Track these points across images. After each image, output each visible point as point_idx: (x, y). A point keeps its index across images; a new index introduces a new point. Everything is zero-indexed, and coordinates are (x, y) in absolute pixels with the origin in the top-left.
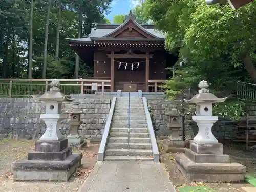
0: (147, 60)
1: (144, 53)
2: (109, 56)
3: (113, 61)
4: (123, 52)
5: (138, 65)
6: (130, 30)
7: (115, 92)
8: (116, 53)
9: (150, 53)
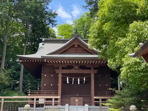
0: (92, 75)
1: (90, 69)
2: (57, 71)
3: (60, 76)
4: (70, 67)
5: (84, 79)
6: (76, 46)
7: (63, 107)
8: (63, 68)
9: (95, 69)
